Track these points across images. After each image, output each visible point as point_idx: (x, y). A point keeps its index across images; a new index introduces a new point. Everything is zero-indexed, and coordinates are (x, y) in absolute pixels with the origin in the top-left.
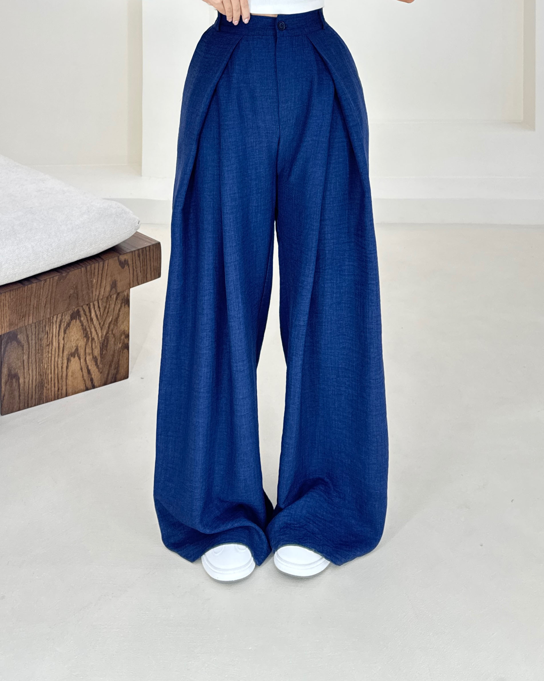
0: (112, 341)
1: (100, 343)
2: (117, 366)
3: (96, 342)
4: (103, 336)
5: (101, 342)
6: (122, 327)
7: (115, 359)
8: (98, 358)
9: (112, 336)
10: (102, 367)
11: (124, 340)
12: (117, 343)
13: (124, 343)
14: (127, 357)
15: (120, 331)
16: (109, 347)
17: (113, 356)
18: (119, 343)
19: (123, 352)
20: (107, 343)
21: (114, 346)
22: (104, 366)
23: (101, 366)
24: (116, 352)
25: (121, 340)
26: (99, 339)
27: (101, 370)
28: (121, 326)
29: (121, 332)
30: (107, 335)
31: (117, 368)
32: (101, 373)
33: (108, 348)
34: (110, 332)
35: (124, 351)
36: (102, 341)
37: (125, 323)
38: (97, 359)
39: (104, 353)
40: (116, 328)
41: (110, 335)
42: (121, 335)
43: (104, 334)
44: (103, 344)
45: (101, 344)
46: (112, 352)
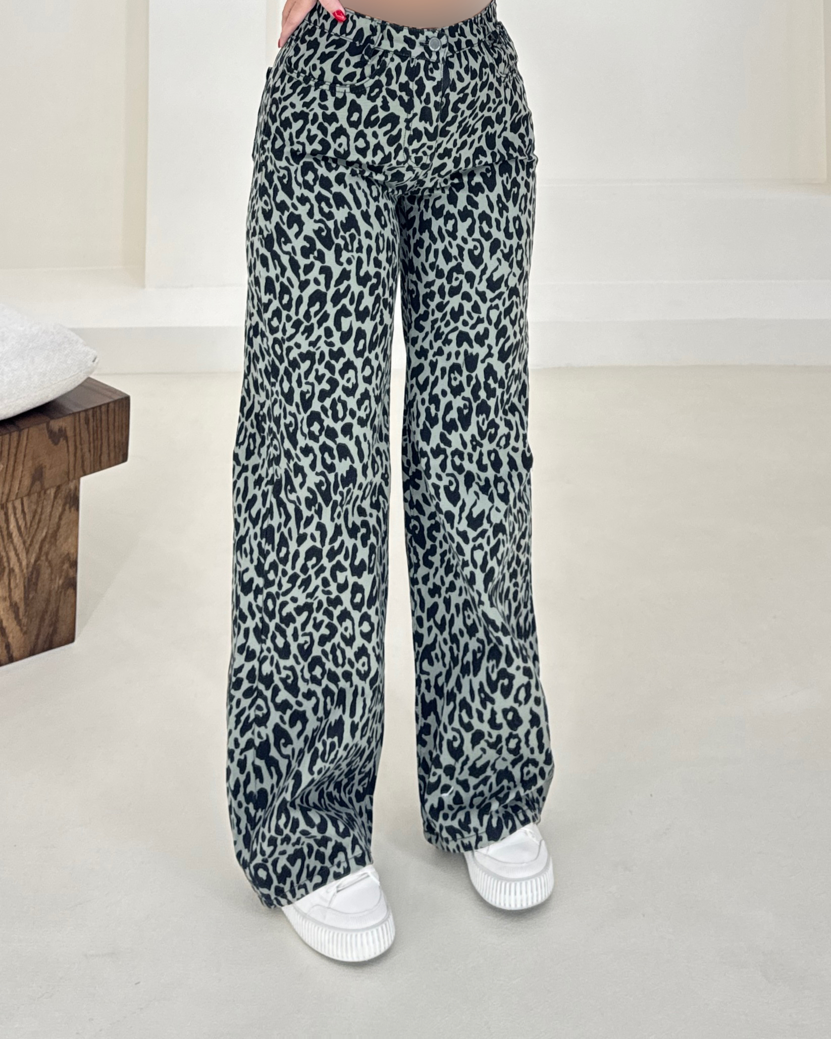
0: (45, 572)
1: (25, 578)
2: (53, 620)
3: (18, 577)
4: (31, 566)
5: (26, 575)
6: (65, 548)
7: (52, 607)
8: (19, 605)
9: (47, 564)
10: (27, 623)
11: (67, 572)
12: (56, 577)
13: (67, 577)
14: (73, 601)
15: (61, 555)
16: (40, 585)
17: (48, 601)
18: (58, 579)
19: (65, 594)
20: (37, 579)
21: (49, 582)
22: (31, 621)
23: (25, 621)
24: (53, 593)
25: (62, 571)
26: (22, 571)
27: (25, 629)
28: (62, 545)
29: (63, 556)
30: (39, 562)
31: (54, 624)
32: (25, 633)
33: (39, 588)
34: (43, 558)
35: (68, 593)
36: (28, 573)
37: (70, 540)
38: (18, 608)
39: (31, 596)
40: (53, 549)
41: (43, 563)
42: (63, 563)
43: (32, 561)
44: (30, 580)
45: (27, 580)
46: (44, 595)
